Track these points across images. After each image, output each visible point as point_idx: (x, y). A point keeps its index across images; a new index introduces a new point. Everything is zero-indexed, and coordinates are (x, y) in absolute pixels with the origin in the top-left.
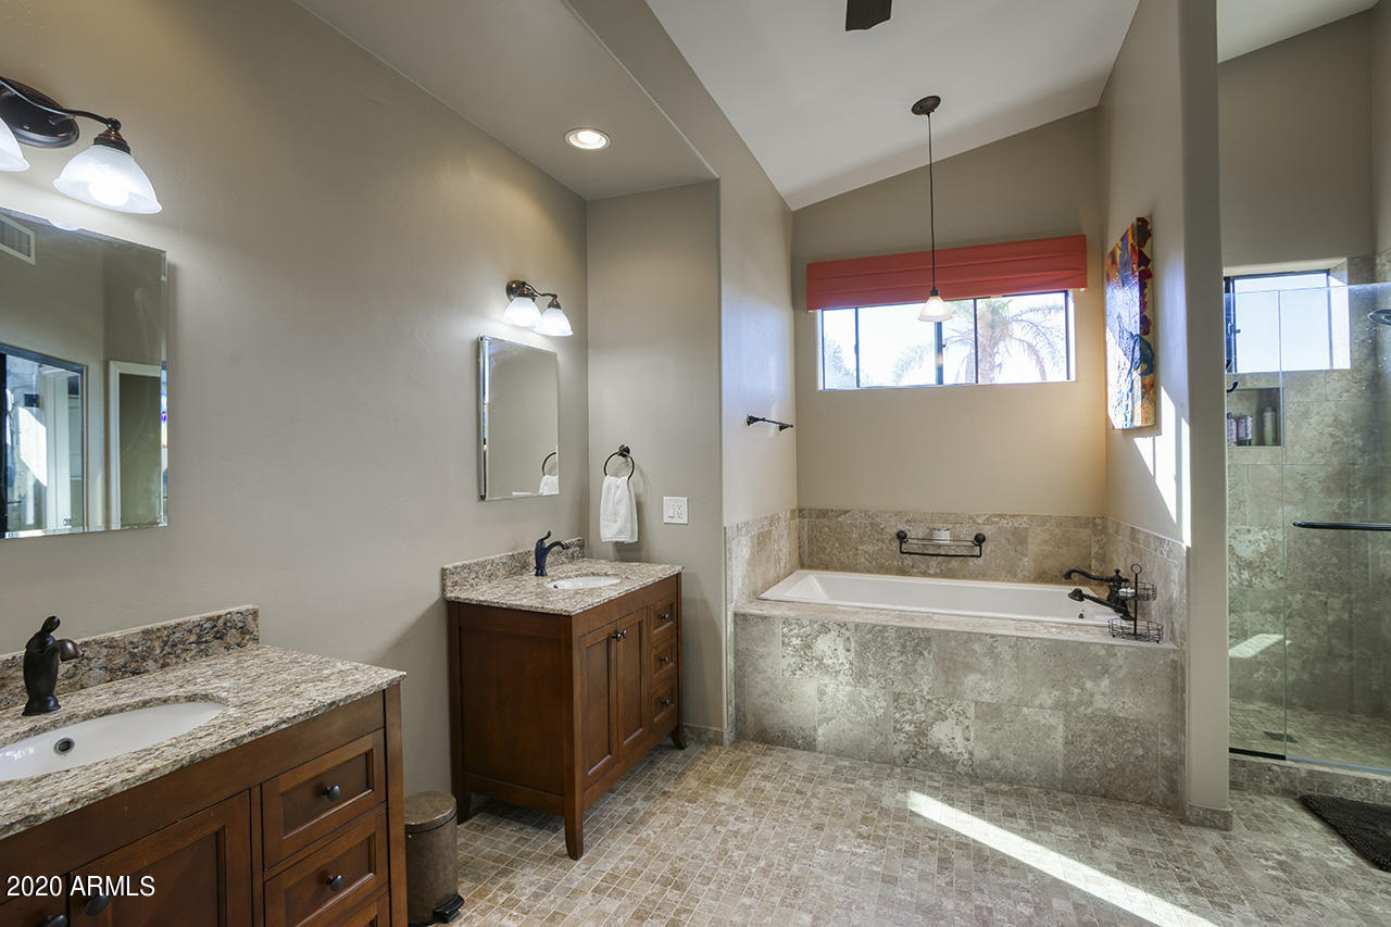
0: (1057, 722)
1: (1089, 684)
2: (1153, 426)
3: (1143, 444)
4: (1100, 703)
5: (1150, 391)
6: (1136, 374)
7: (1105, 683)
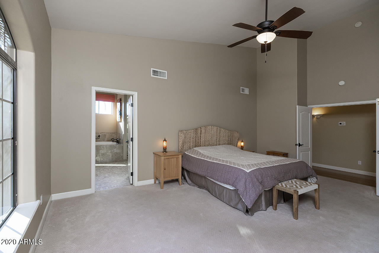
0: (111, 154)
1: (114, 149)
2: (121, 122)
3: (120, 123)
4: (115, 151)
5: (121, 117)
6: (120, 115)
7: (116, 149)
